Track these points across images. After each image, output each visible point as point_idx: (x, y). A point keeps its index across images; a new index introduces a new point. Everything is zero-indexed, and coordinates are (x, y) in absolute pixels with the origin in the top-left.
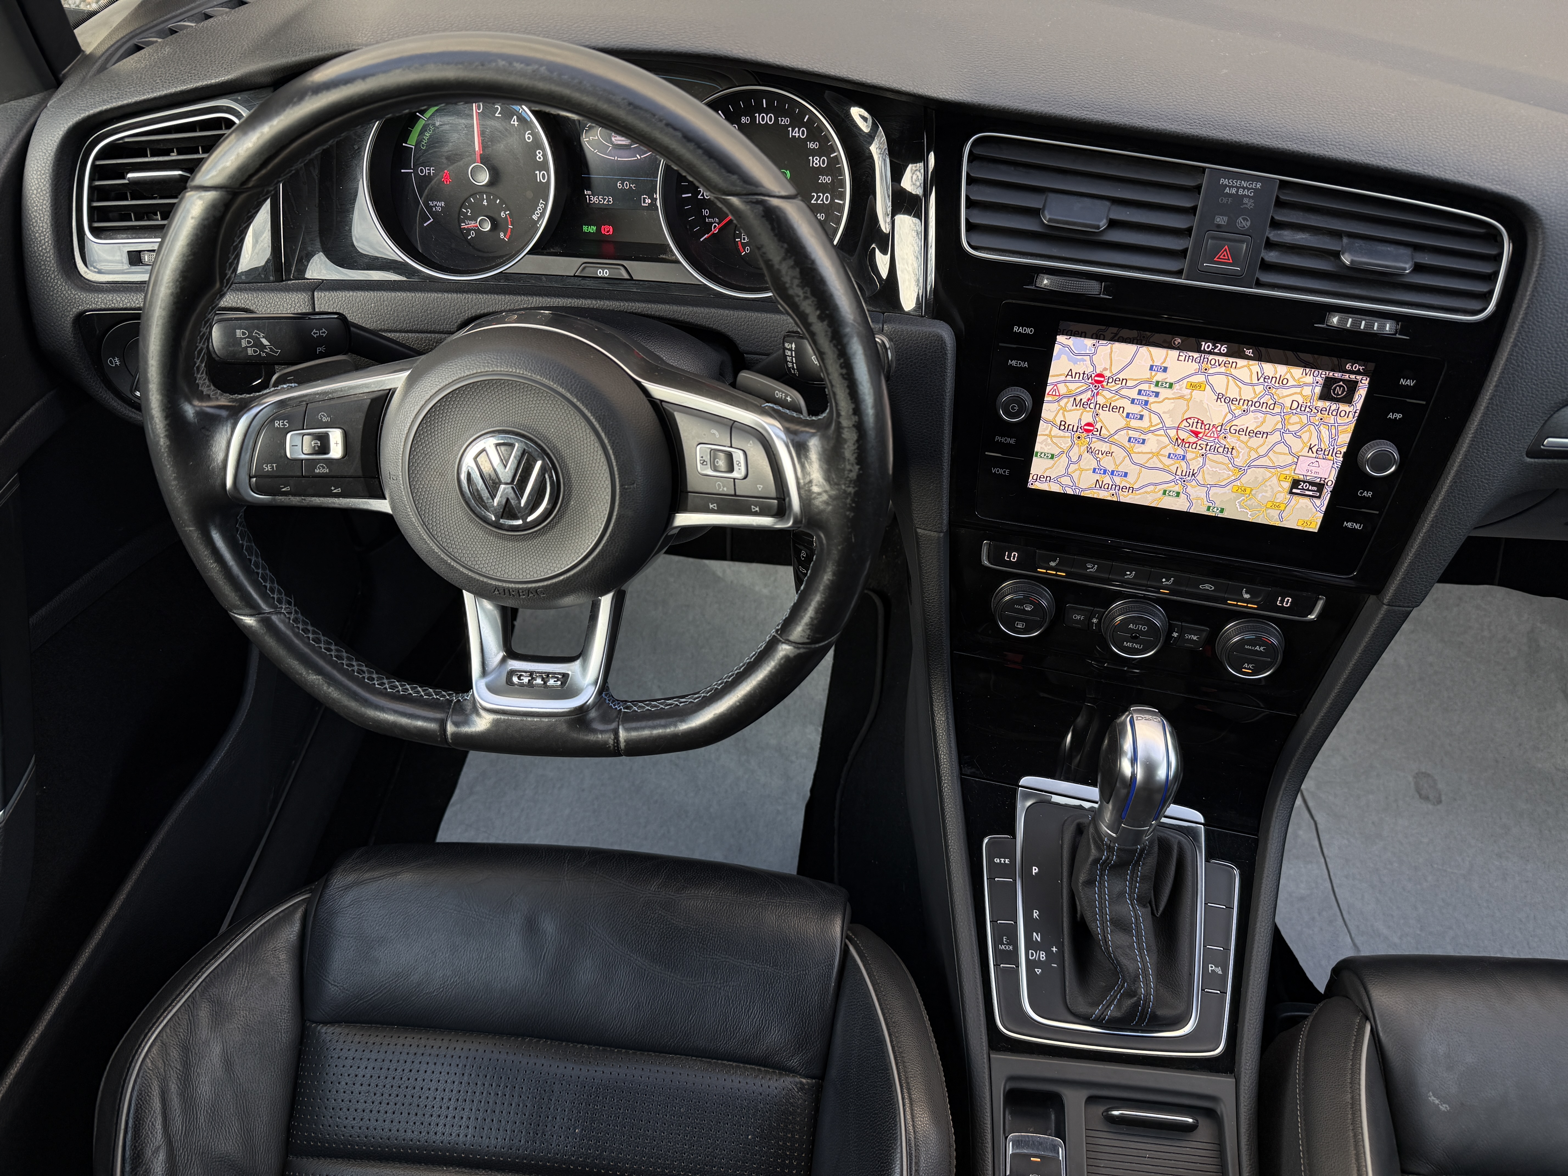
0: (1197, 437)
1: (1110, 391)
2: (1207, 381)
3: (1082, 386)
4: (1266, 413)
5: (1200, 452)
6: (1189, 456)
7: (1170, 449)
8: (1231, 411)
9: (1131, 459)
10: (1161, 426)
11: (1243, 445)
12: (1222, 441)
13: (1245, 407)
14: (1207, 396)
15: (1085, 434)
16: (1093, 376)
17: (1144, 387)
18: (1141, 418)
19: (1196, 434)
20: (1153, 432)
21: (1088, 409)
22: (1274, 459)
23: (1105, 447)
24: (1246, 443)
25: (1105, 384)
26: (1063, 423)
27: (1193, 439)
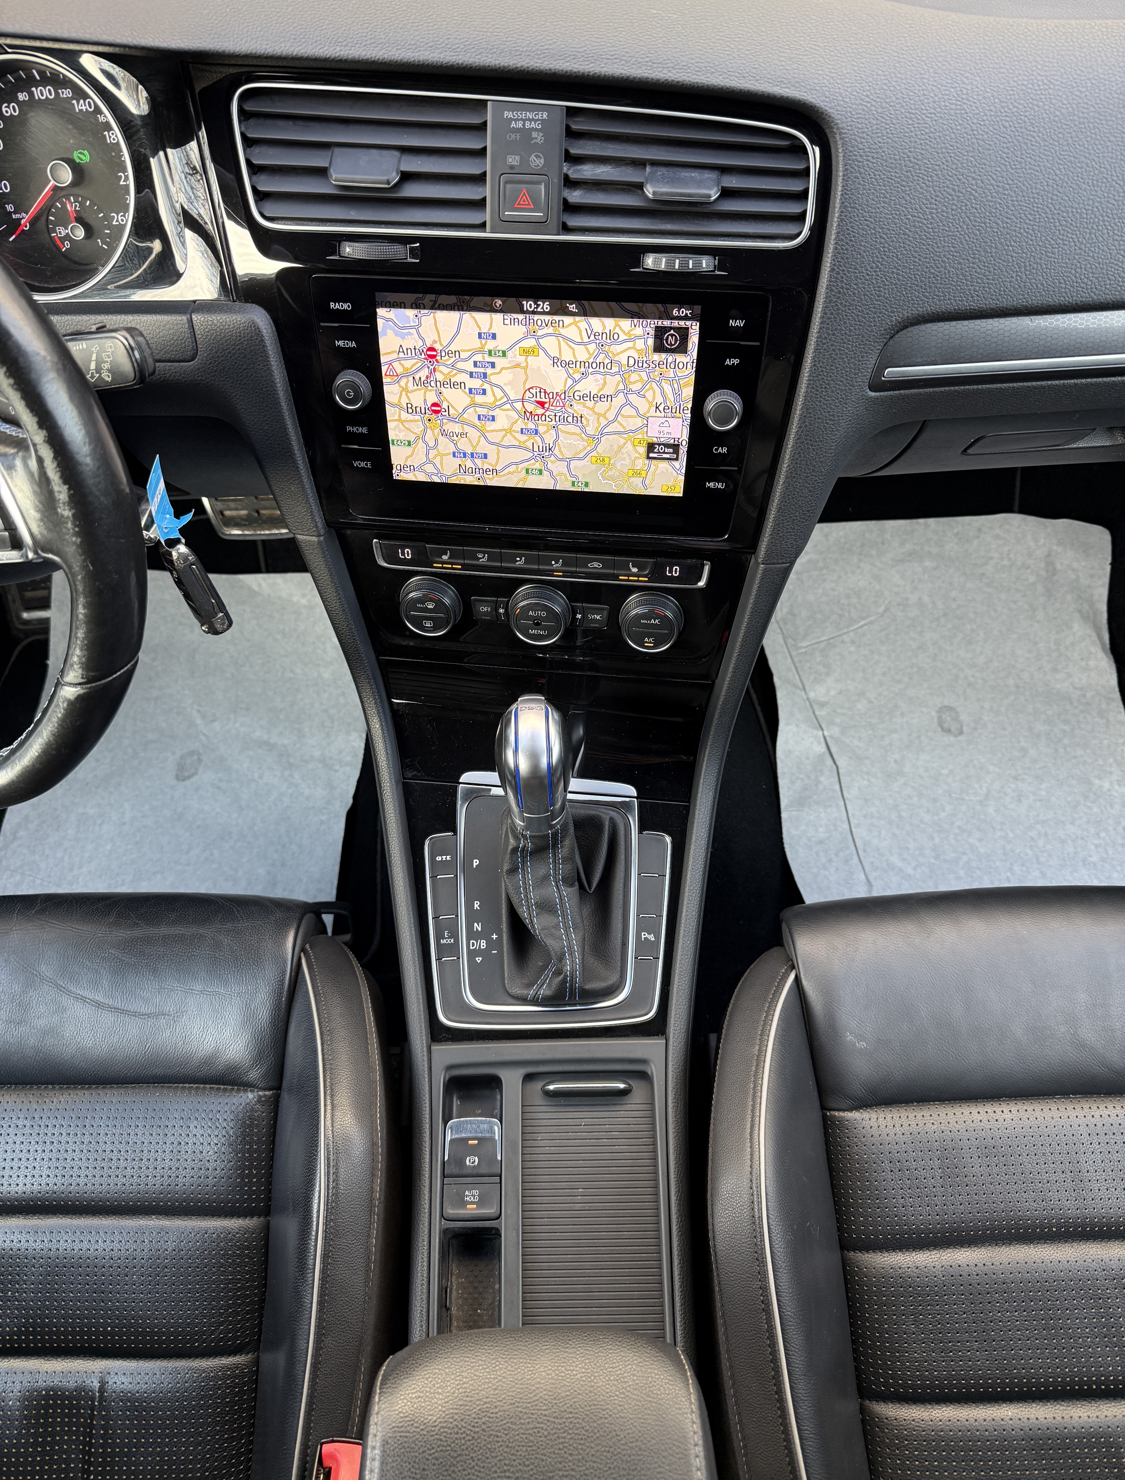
0: (543, 408)
1: (446, 366)
2: (539, 344)
3: (417, 363)
4: (605, 374)
5: (551, 423)
6: (541, 429)
7: (520, 424)
8: (569, 376)
9: (486, 438)
10: (505, 399)
11: (590, 412)
12: (569, 410)
13: (583, 369)
14: (540, 362)
15: (434, 416)
16: (425, 350)
17: (478, 358)
18: (484, 392)
19: (542, 404)
20: (500, 406)
21: (430, 388)
22: (624, 424)
23: (457, 428)
24: (592, 409)
25: (438, 358)
26: (409, 406)
27: (540, 411)
